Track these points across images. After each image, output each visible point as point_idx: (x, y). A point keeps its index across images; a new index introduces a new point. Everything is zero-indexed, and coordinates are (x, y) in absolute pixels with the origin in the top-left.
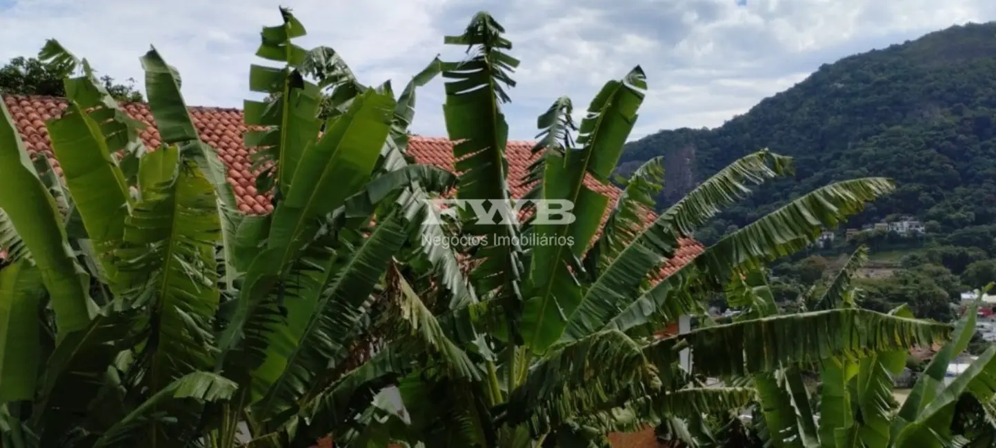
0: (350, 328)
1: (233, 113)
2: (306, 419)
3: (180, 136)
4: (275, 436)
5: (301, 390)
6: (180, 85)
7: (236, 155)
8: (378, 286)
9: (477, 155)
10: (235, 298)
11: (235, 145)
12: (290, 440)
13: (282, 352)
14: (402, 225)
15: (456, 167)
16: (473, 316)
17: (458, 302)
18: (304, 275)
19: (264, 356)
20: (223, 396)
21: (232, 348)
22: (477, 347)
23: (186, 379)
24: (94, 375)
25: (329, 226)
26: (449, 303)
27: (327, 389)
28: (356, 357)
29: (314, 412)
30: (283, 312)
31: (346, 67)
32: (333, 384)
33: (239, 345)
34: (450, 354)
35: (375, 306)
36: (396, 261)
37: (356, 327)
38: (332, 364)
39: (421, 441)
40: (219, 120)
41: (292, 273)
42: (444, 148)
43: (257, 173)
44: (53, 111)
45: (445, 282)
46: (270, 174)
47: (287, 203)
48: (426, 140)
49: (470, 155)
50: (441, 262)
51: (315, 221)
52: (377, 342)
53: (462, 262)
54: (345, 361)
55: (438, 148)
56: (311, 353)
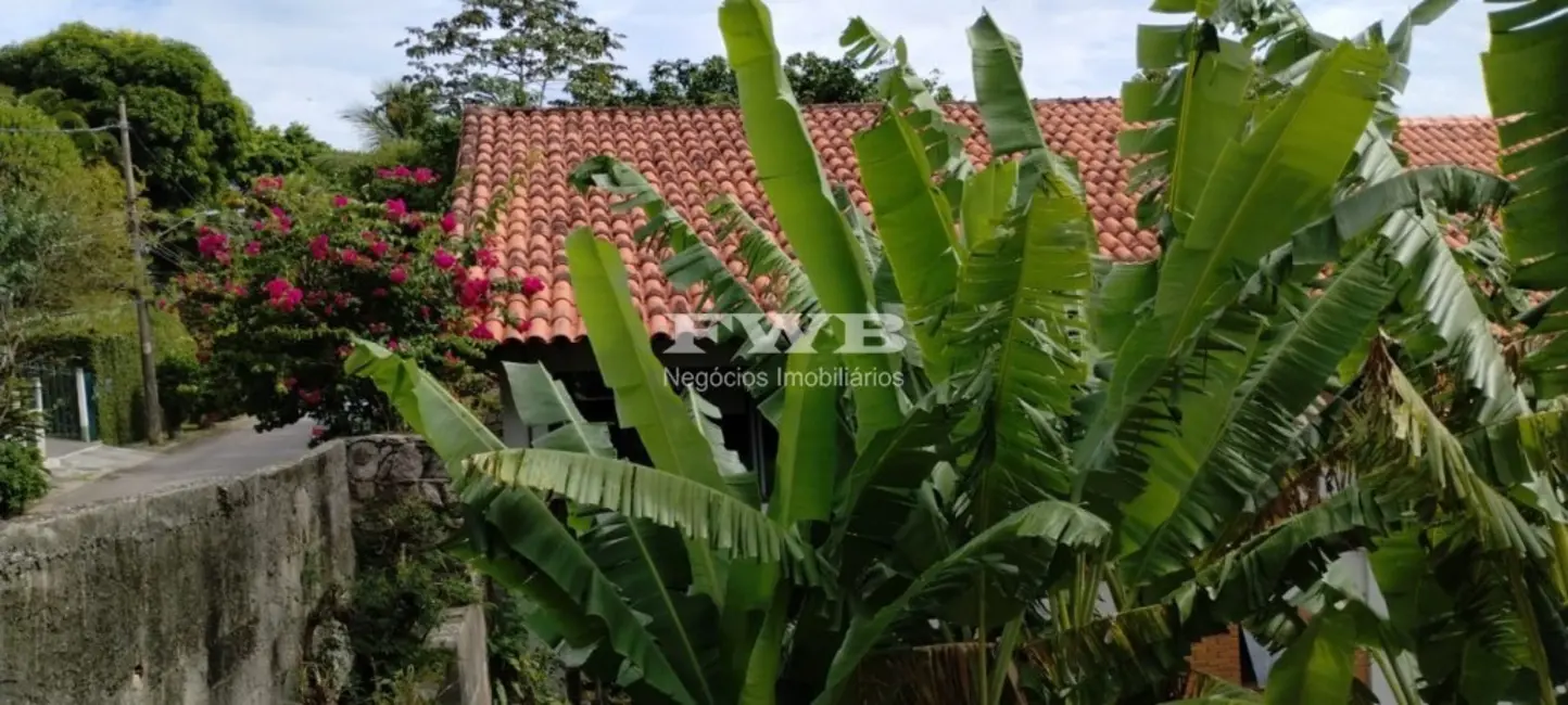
0: (1283, 448)
1: (1083, 104)
2: (1209, 589)
3: (1019, 143)
4: (1156, 611)
5: (1199, 542)
6: (1020, 65)
7: (1088, 170)
8: (1332, 381)
9: (1547, 142)
10: (1095, 392)
11: (1086, 154)
12: (1182, 620)
13: (1172, 480)
14: (1386, 274)
15: (1502, 166)
16: (1527, 438)
17: (1496, 412)
18: (1212, 358)
19: (1144, 483)
20: (1088, 539)
21: (1098, 468)
22: (1534, 496)
23: (1033, 508)
24: (903, 492)
25: (1263, 279)
26: (1477, 414)
27: (1243, 544)
28: (1293, 497)
29: (1222, 579)
30: (1176, 416)
31: (1293, 6)
32: (1253, 538)
33: (1108, 464)
34: (1485, 504)
35: (1326, 414)
36: (1387, 338)
37: (1292, 447)
38: (1250, 507)
39: (1409, 650)
40: (1062, 117)
41: (1195, 354)
42: (1454, 136)
43: (1139, 196)
44: (839, 123)
45: (1471, 374)
46: (1159, 196)
47: (1187, 243)
48: (1416, 123)
49: (1531, 142)
50: (1463, 340)
51: (1234, 270)
52: (1331, 473)
53: (1505, 341)
54: (1272, 502)
55: (1442, 136)
56: (1218, 486)
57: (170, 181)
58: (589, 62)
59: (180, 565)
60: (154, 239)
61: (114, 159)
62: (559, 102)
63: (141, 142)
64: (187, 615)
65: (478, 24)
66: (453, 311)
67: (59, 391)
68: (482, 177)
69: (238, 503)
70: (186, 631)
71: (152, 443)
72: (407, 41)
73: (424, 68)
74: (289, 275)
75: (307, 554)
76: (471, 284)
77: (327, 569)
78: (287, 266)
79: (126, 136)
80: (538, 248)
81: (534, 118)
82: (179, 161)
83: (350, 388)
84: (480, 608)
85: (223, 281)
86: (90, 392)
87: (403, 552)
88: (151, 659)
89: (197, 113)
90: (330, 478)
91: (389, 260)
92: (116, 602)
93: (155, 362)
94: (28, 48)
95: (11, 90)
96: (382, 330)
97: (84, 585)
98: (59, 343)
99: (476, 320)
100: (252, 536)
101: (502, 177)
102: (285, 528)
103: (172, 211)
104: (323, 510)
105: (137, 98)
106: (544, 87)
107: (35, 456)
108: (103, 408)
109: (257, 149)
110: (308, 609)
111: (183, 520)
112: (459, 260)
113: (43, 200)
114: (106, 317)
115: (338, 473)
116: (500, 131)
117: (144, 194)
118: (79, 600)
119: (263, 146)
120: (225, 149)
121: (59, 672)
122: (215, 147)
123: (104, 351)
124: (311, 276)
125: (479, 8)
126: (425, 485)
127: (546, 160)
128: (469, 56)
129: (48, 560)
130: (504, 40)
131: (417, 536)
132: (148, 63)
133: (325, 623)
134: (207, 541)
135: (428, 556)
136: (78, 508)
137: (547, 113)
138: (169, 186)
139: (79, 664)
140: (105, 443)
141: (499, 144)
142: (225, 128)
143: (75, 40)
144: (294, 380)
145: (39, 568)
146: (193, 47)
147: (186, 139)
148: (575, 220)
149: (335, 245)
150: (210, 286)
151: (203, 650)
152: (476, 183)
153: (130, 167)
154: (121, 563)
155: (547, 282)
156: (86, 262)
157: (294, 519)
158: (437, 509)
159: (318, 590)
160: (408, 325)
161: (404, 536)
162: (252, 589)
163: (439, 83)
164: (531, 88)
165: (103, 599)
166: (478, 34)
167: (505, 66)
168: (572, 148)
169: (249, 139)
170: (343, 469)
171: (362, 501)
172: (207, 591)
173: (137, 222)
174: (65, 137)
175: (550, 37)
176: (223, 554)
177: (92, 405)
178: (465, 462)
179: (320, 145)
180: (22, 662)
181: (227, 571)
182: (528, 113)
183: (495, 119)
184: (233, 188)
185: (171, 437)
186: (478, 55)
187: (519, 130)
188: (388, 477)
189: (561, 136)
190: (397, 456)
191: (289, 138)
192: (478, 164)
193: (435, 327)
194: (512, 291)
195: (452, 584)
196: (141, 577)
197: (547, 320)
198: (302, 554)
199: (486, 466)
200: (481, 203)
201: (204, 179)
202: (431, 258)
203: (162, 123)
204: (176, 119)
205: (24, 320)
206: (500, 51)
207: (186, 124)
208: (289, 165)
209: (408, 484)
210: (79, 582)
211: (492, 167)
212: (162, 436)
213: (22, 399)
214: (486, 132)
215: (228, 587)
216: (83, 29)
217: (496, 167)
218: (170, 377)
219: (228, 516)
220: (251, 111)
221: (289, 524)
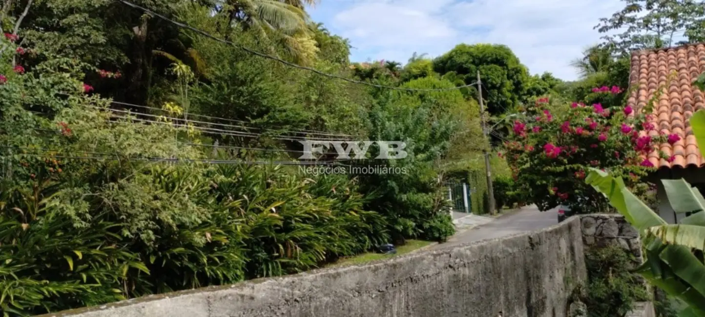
57: (496, 103)
58: (697, 19)
59: (515, 269)
60: (490, 129)
61: (475, 96)
62: (681, 43)
63: (485, 88)
64: (518, 291)
65: (635, 11)
66: (630, 154)
67: (457, 192)
68: (643, 86)
69: (537, 243)
70: (519, 299)
71: (491, 214)
72: (599, 25)
73: (608, 39)
74: (553, 141)
75: (566, 269)
76: (641, 140)
77: (574, 277)
78: (552, 137)
79: (480, 87)
80: (675, 118)
81: (670, 53)
82: (500, 95)
83: (581, 191)
84: (652, 303)
85: (524, 144)
86: (468, 193)
87: (611, 272)
88: (505, 310)
89: (506, 73)
90: (574, 234)
91: (598, 130)
92: (492, 283)
93: (492, 179)
94: (444, 57)
95: (439, 74)
96: (596, 164)
97: (480, 275)
98: (457, 173)
99: (643, 157)
100: (542, 259)
101: (653, 84)
102: (556, 256)
103: (497, 116)
104: (572, 249)
105: (483, 71)
106: (671, 36)
107: (450, 219)
108: (473, 199)
109: (529, 85)
110: (567, 295)
111: (516, 250)
112: (633, 128)
113: (451, 116)
114: (473, 162)
115: (577, 231)
116: (651, 61)
117: (486, 110)
118: (479, 281)
119: (533, 83)
120: (517, 87)
121: (473, 311)
122: (514, 87)
123: (473, 176)
124: (561, 140)
125: (635, 3)
126: (620, 239)
127: (677, 73)
128: (631, 27)
129: (468, 263)
130: (649, 16)
131: (617, 264)
132: (487, 55)
133: (575, 302)
134: (525, 260)
135: (623, 274)
136: (478, 242)
137: (676, 49)
138: (496, 106)
139: (479, 308)
140: (474, 214)
141: (651, 68)
142: (517, 78)
143: (461, 51)
144: (556, 188)
145: (465, 266)
146: (505, 46)
147: (502, 85)
148: (696, 102)
149: (572, 125)
150: (519, 146)
151: (525, 308)
152: (639, 89)
153: (481, 99)
154: (493, 266)
155: (681, 136)
156: (467, 140)
157: (559, 252)
158: (627, 252)
159: (571, 286)
160: (608, 161)
161: (611, 264)
162: (543, 283)
163: (616, 44)
164: (664, 37)
165: (487, 281)
166: (636, 16)
167: (651, 29)
168: (693, 65)
169: (527, 81)
170: (579, 229)
171: (589, 245)
172: (526, 282)
173: (484, 122)
174: (458, 90)
175: (675, 10)
176: (531, 266)
177: (469, 198)
178: (646, 231)
179: (557, 80)
180: (460, 304)
181: (533, 273)
182: (666, 50)
183: (648, 56)
184: (521, 104)
185: (499, 212)
186: (635, 25)
187: (662, 60)
188: (601, 234)
189: (685, 60)
190: (605, 224)
191: (543, 79)
192: (639, 80)
193: (622, 161)
194: (662, 141)
195: (636, 290)
196: (500, 273)
197: (683, 156)
198: (564, 269)
199: (658, 233)
200: (642, 98)
201: (510, 101)
202: (619, 128)
203: (494, 79)
204: (498, 77)
205: (446, 164)
206: (647, 22)
207: (502, 79)
208: (543, 90)
209: (611, 238)
210: (479, 274)
211: (648, 80)
212: (495, 211)
213: (445, 195)
214: (643, 63)
215: (534, 281)
216: (464, 46)
217: (650, 79)
218: (498, 186)
219: (533, 249)
220: (528, 69)
221: (558, 254)
